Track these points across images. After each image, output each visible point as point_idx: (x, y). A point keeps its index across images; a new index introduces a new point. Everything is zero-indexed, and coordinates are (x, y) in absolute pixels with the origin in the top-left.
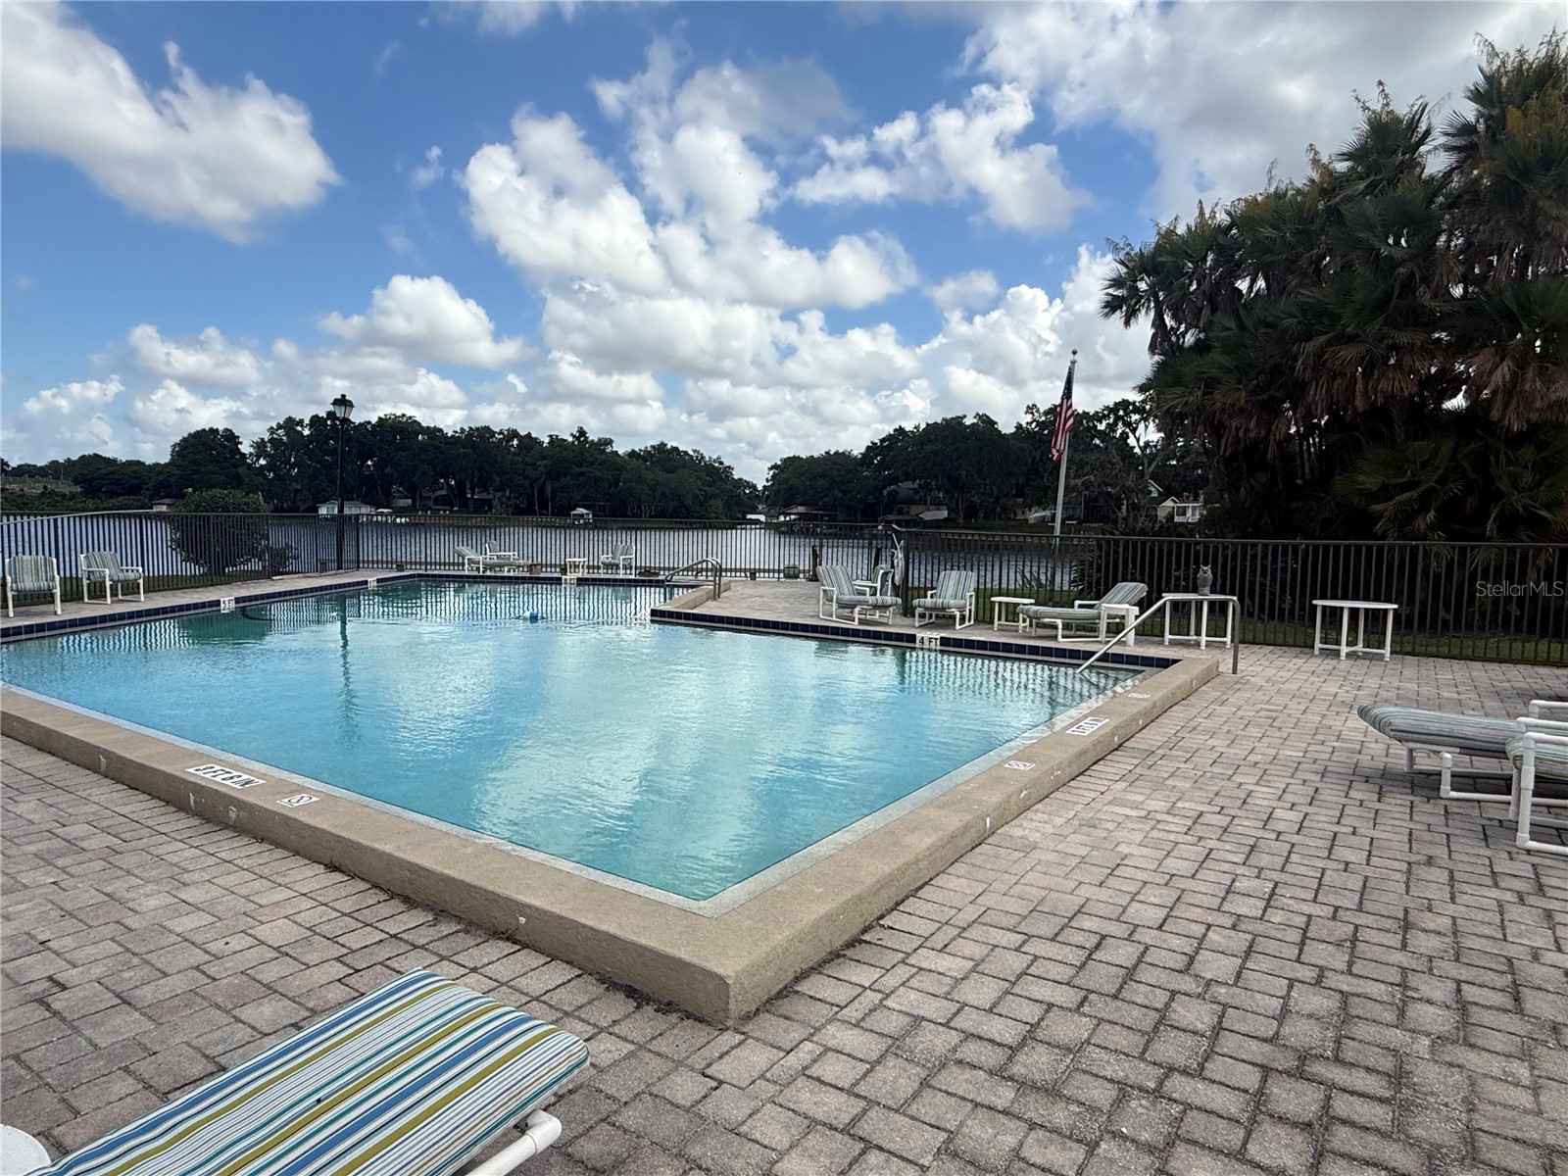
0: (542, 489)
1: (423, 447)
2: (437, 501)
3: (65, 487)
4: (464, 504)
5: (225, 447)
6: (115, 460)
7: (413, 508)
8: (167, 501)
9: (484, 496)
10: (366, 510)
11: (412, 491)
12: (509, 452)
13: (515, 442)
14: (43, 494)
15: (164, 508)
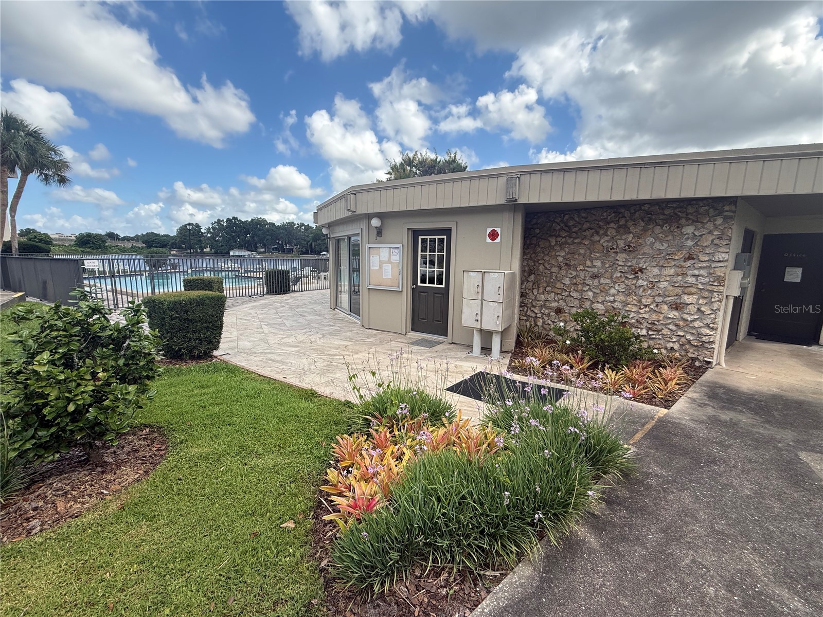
0: (311, 245)
1: (268, 230)
2: (273, 249)
3: (140, 245)
4: (284, 251)
5: (196, 230)
6: (159, 235)
7: (264, 252)
8: (176, 250)
9: (291, 247)
10: (247, 253)
11: (264, 246)
12: (300, 231)
13: (303, 228)
14: (132, 247)
15: (175, 252)
